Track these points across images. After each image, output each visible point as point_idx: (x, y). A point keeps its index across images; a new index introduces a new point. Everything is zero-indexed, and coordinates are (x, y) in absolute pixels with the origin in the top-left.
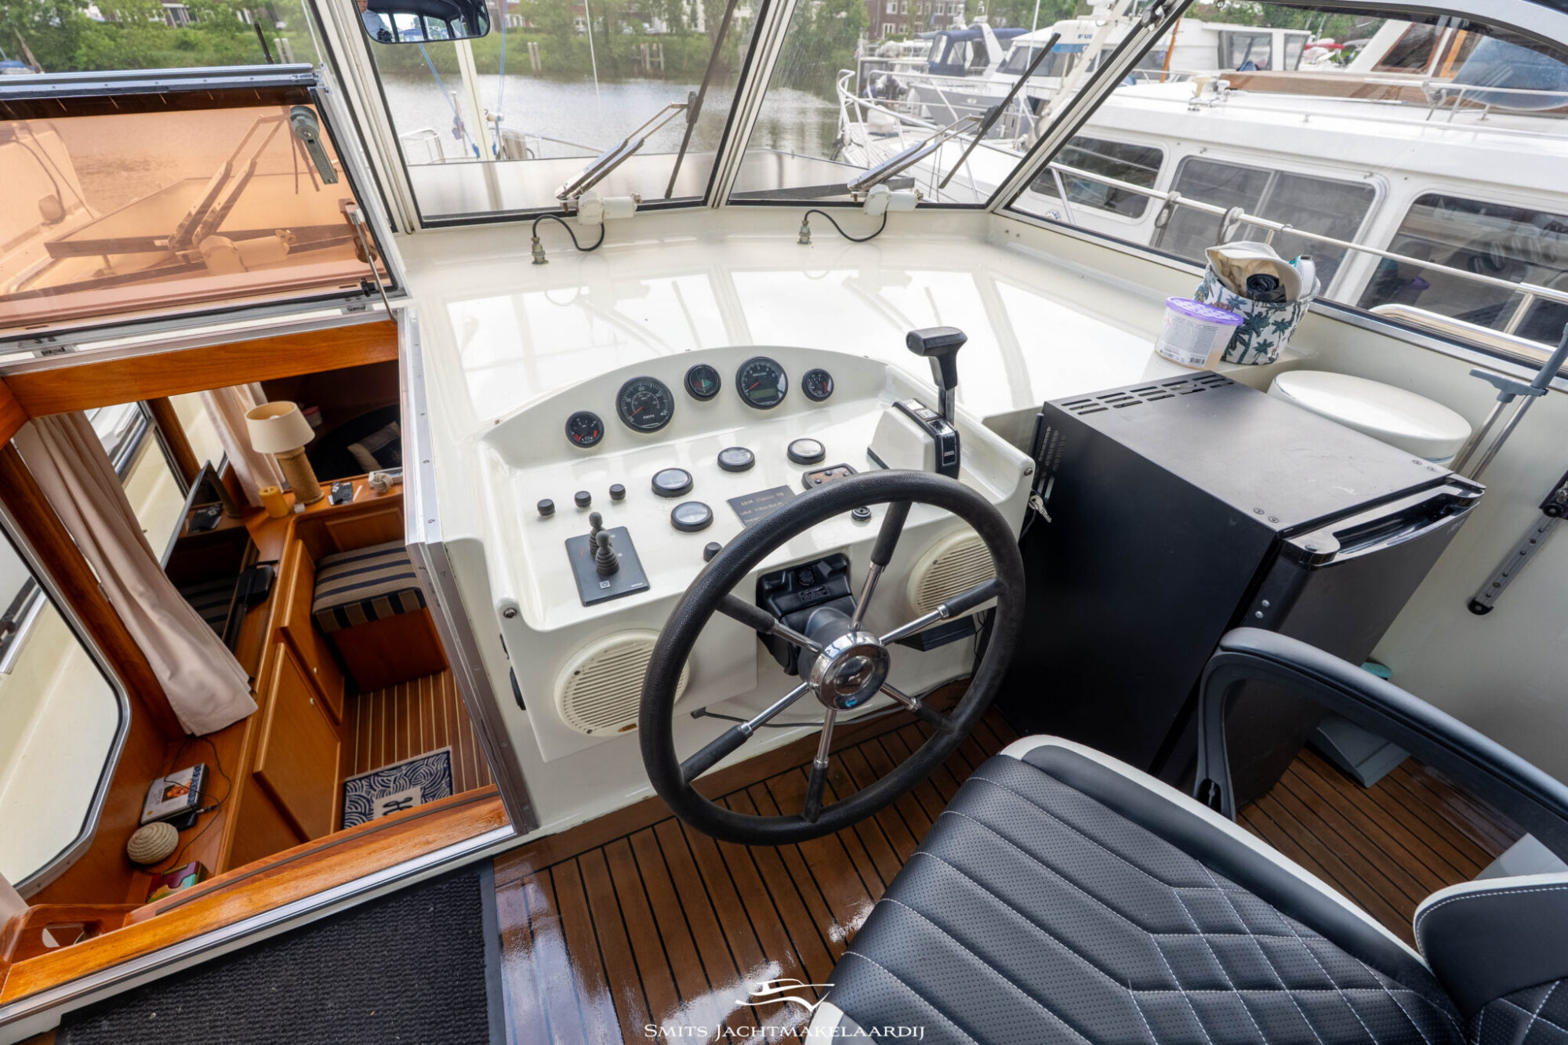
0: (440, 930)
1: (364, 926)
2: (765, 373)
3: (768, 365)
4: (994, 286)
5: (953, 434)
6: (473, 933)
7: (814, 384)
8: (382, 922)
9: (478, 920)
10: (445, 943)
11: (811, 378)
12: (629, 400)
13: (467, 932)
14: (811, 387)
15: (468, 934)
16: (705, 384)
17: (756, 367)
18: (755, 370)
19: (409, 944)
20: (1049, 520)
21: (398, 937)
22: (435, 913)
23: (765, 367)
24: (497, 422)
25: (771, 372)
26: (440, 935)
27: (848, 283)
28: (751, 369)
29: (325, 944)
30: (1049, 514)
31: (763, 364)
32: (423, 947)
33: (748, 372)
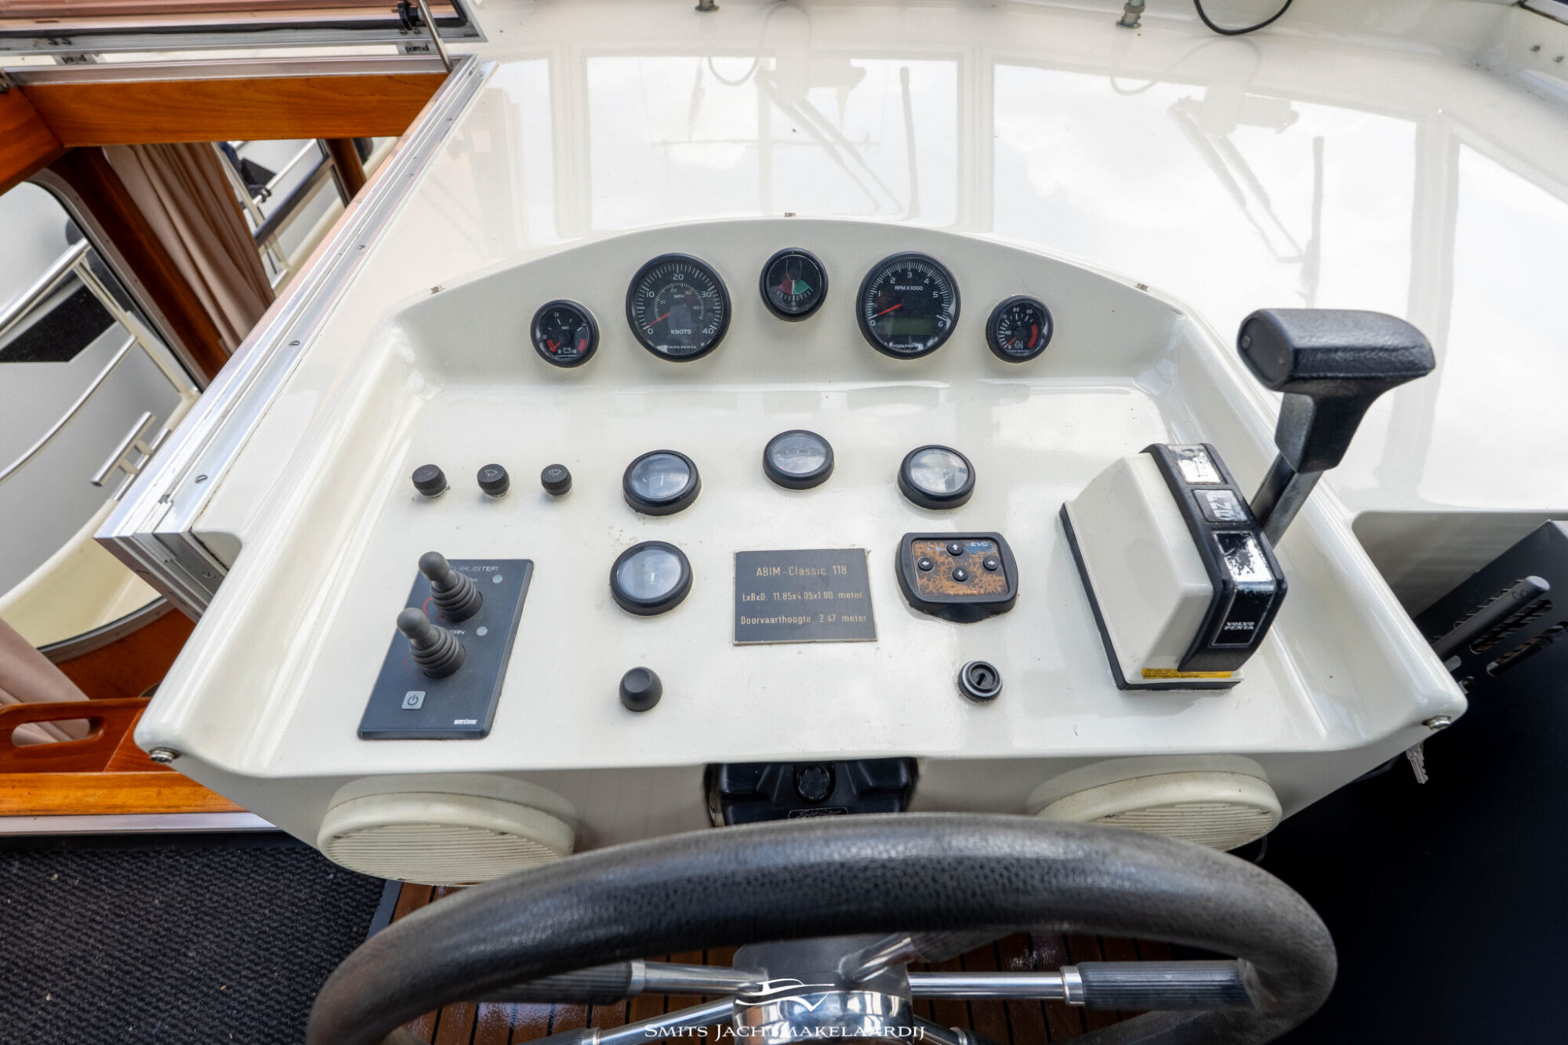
0: (328, 910)
1: (263, 864)
2: (920, 288)
3: (930, 273)
4: (1454, 153)
5: (1272, 588)
6: (357, 932)
7: (1013, 327)
8: (282, 868)
9: (368, 917)
10: (326, 932)
11: (1010, 312)
12: (651, 294)
13: (351, 928)
14: (1004, 332)
15: (351, 931)
16: (797, 289)
17: (905, 271)
18: (901, 277)
19: (293, 912)
20: (1422, 777)
21: (286, 897)
22: (333, 884)
23: (923, 275)
24: (435, 290)
25: (933, 286)
26: (325, 917)
27: (1181, 110)
28: (895, 274)
29: (221, 869)
30: (1427, 766)
31: (920, 268)
32: (303, 925)
33: (887, 280)
